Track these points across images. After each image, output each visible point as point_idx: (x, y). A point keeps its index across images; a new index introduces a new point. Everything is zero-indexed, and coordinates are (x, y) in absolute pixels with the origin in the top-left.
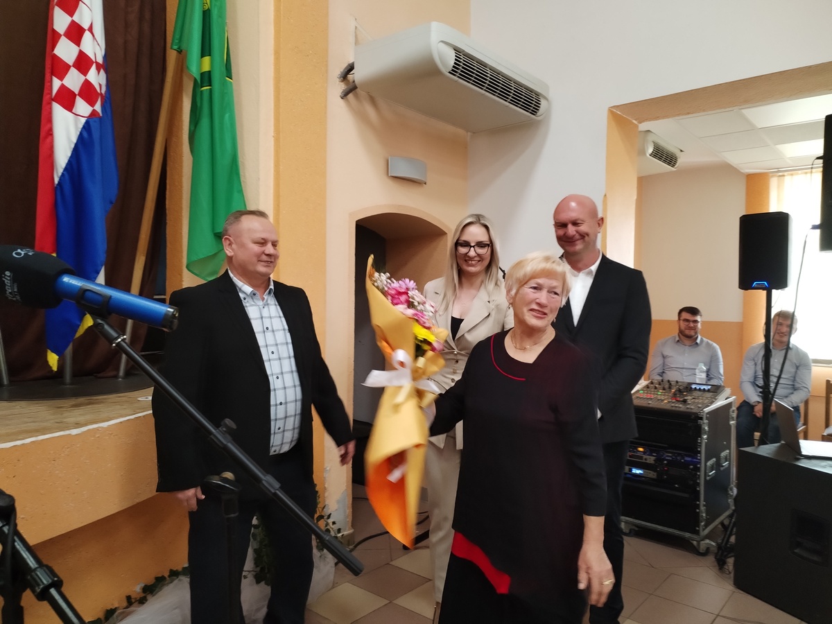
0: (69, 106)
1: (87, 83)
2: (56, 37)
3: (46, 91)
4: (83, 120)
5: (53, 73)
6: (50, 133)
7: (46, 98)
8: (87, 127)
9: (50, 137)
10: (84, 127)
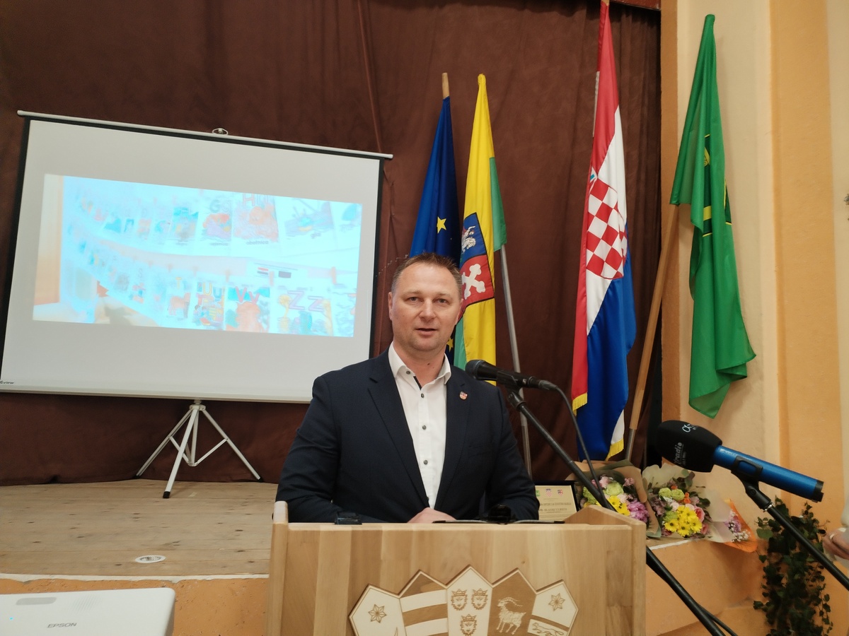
0: (598, 271)
1: (613, 252)
2: (590, 218)
3: (581, 263)
4: (609, 282)
5: (587, 247)
6: (584, 295)
7: (582, 268)
8: (612, 287)
9: (585, 299)
10: (610, 287)
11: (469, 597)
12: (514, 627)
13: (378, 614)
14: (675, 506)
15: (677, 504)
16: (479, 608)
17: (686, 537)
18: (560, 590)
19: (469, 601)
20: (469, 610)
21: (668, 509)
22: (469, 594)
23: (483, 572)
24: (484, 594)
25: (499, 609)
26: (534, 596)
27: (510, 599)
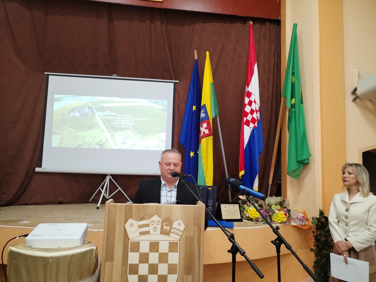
0: (248, 125)
2: (245, 105)
3: (242, 122)
4: (252, 129)
5: (244, 116)
6: (243, 134)
7: (242, 124)
10: (252, 131)
11: (155, 222)
12: (167, 230)
13: (131, 225)
14: (277, 212)
15: (277, 211)
16: (158, 225)
17: (281, 223)
18: (180, 221)
19: (155, 223)
20: (155, 225)
21: (274, 213)
22: (155, 221)
23: (159, 216)
24: (159, 221)
25: (163, 225)
26: (173, 222)
27: (166, 223)
